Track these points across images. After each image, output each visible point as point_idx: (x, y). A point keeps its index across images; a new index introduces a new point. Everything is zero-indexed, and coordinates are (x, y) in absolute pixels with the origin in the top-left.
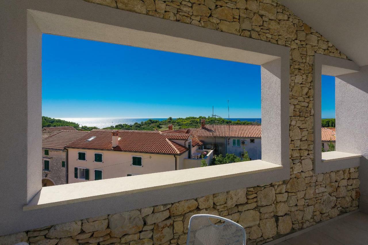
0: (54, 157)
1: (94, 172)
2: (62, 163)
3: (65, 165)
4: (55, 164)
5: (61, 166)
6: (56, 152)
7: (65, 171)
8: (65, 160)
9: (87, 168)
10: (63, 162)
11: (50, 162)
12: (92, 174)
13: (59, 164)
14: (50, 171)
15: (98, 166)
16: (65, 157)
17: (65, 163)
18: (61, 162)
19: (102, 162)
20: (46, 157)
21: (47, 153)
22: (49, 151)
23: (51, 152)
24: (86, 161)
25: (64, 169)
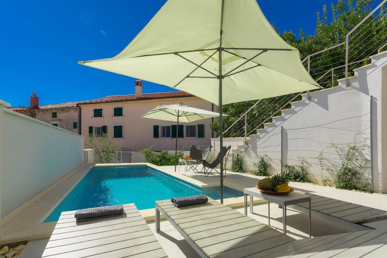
0: (64, 119)
1: (113, 128)
2: (73, 124)
3: (77, 125)
4: (65, 127)
5: (73, 128)
6: (67, 113)
7: (77, 132)
8: (77, 121)
9: (105, 125)
10: (75, 123)
11: (58, 125)
12: (111, 131)
13: (69, 125)
15: (118, 121)
16: (77, 117)
17: (78, 124)
18: (72, 123)
19: (123, 116)
20: (53, 120)
21: (54, 115)
22: (57, 113)
23: (59, 114)
24: (103, 117)
25: (77, 130)
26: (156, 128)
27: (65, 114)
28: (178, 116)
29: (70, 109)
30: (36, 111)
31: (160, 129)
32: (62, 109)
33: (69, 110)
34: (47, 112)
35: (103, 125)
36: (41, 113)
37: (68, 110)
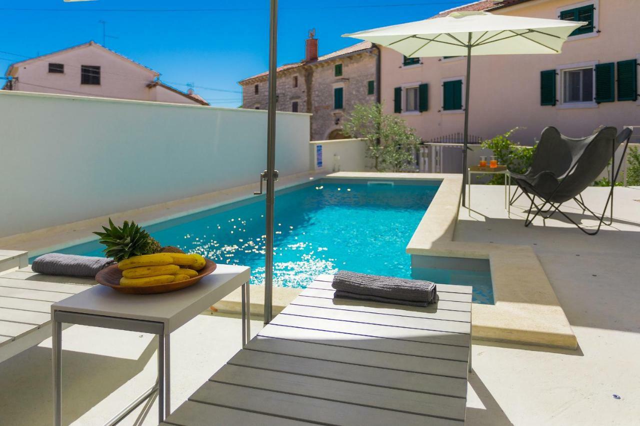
0: (353, 76)
1: (442, 88)
2: (367, 85)
3: (375, 88)
4: (354, 93)
5: (367, 93)
6: (357, 63)
7: (373, 102)
8: (374, 78)
9: (424, 82)
10: (371, 84)
11: (344, 89)
13: (362, 89)
14: (344, 110)
15: (452, 69)
16: (374, 70)
17: (375, 84)
18: (366, 83)
20: (337, 81)
21: (339, 70)
22: (343, 65)
23: (346, 68)
24: (422, 63)
25: (373, 98)
26: (548, 79)
27: (355, 65)
28: (470, 47)
29: (363, 55)
30: (312, 66)
31: (560, 80)
32: (350, 57)
33: (361, 57)
34: (328, 65)
35: (420, 83)
36: (320, 69)
37: (358, 57)
